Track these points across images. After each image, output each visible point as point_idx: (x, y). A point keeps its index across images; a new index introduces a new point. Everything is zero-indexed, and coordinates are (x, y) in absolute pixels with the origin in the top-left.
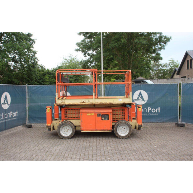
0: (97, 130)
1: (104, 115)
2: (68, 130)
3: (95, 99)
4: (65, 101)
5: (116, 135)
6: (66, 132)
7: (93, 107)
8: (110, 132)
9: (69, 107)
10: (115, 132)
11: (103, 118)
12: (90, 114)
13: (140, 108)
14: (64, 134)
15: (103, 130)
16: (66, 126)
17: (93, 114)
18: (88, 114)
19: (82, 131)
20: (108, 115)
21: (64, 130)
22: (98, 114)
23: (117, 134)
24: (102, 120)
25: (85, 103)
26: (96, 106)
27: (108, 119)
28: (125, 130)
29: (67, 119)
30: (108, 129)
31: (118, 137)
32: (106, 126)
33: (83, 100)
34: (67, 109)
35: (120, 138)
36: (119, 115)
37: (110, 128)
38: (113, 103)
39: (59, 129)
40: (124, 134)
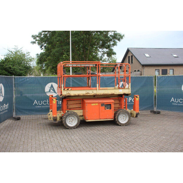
0: (100, 119)
1: (107, 105)
2: (73, 120)
3: (99, 90)
4: (70, 92)
5: (118, 123)
6: (71, 122)
7: (93, 97)
8: (113, 120)
9: (71, 98)
10: (116, 120)
11: (106, 108)
12: (94, 104)
13: (137, 97)
14: (69, 124)
15: (106, 119)
16: (72, 116)
17: (97, 104)
18: (92, 104)
19: (87, 121)
20: (111, 104)
21: (69, 120)
22: (101, 104)
23: (118, 121)
24: (105, 109)
25: (89, 93)
26: (96, 97)
27: (111, 109)
28: (124, 118)
29: (69, 109)
30: (110, 117)
31: (119, 124)
32: (108, 115)
33: (88, 91)
34: (69, 100)
35: (120, 125)
36: (117, 105)
37: (112, 116)
38: (115, 94)
39: (66, 119)
40: (124, 121)
